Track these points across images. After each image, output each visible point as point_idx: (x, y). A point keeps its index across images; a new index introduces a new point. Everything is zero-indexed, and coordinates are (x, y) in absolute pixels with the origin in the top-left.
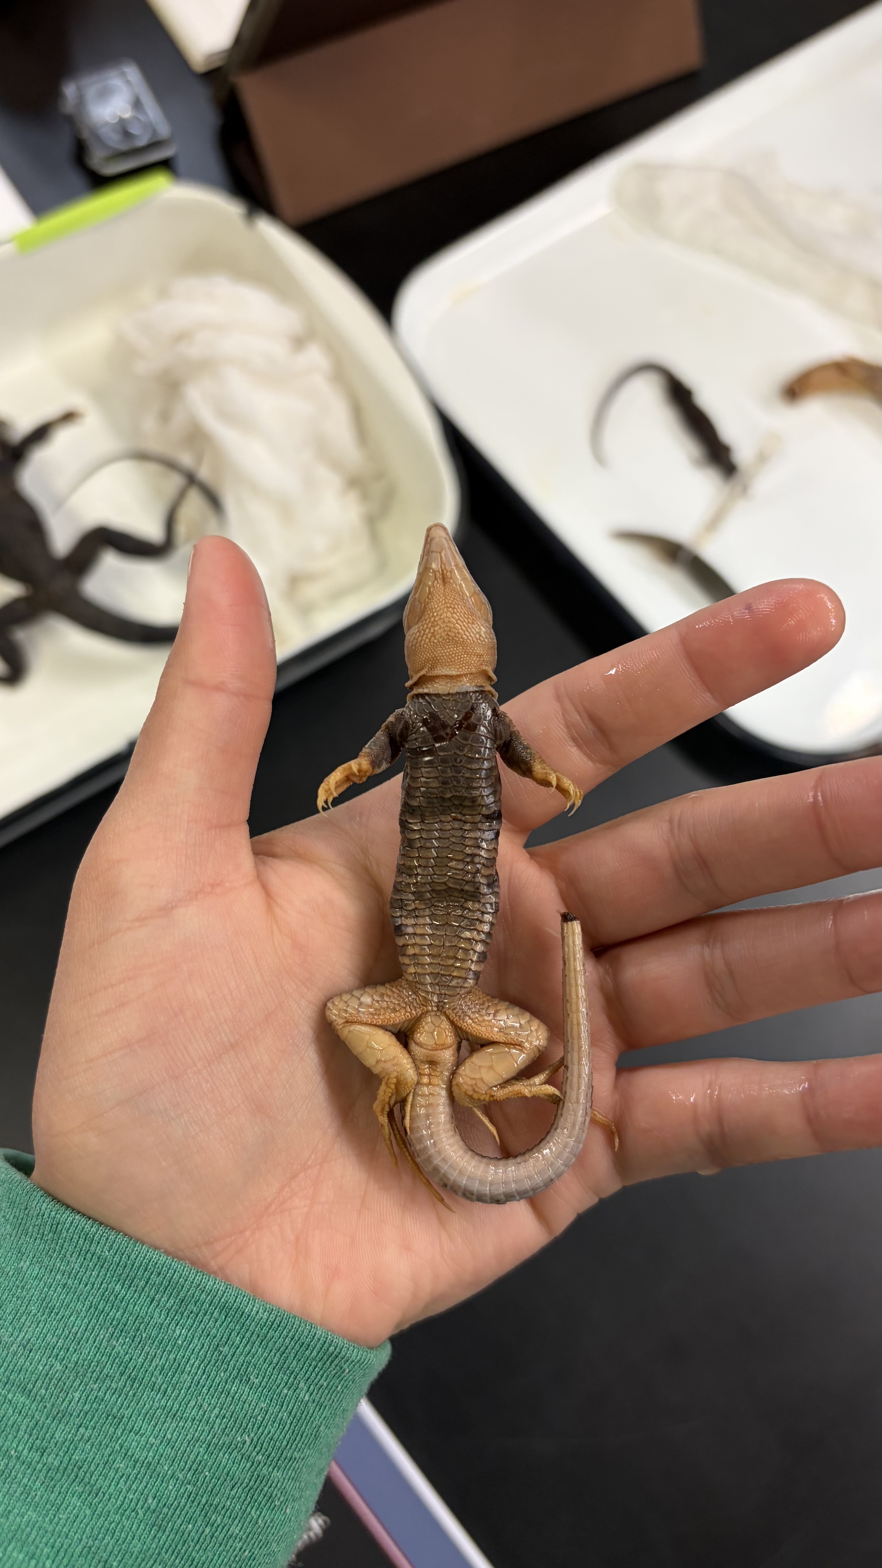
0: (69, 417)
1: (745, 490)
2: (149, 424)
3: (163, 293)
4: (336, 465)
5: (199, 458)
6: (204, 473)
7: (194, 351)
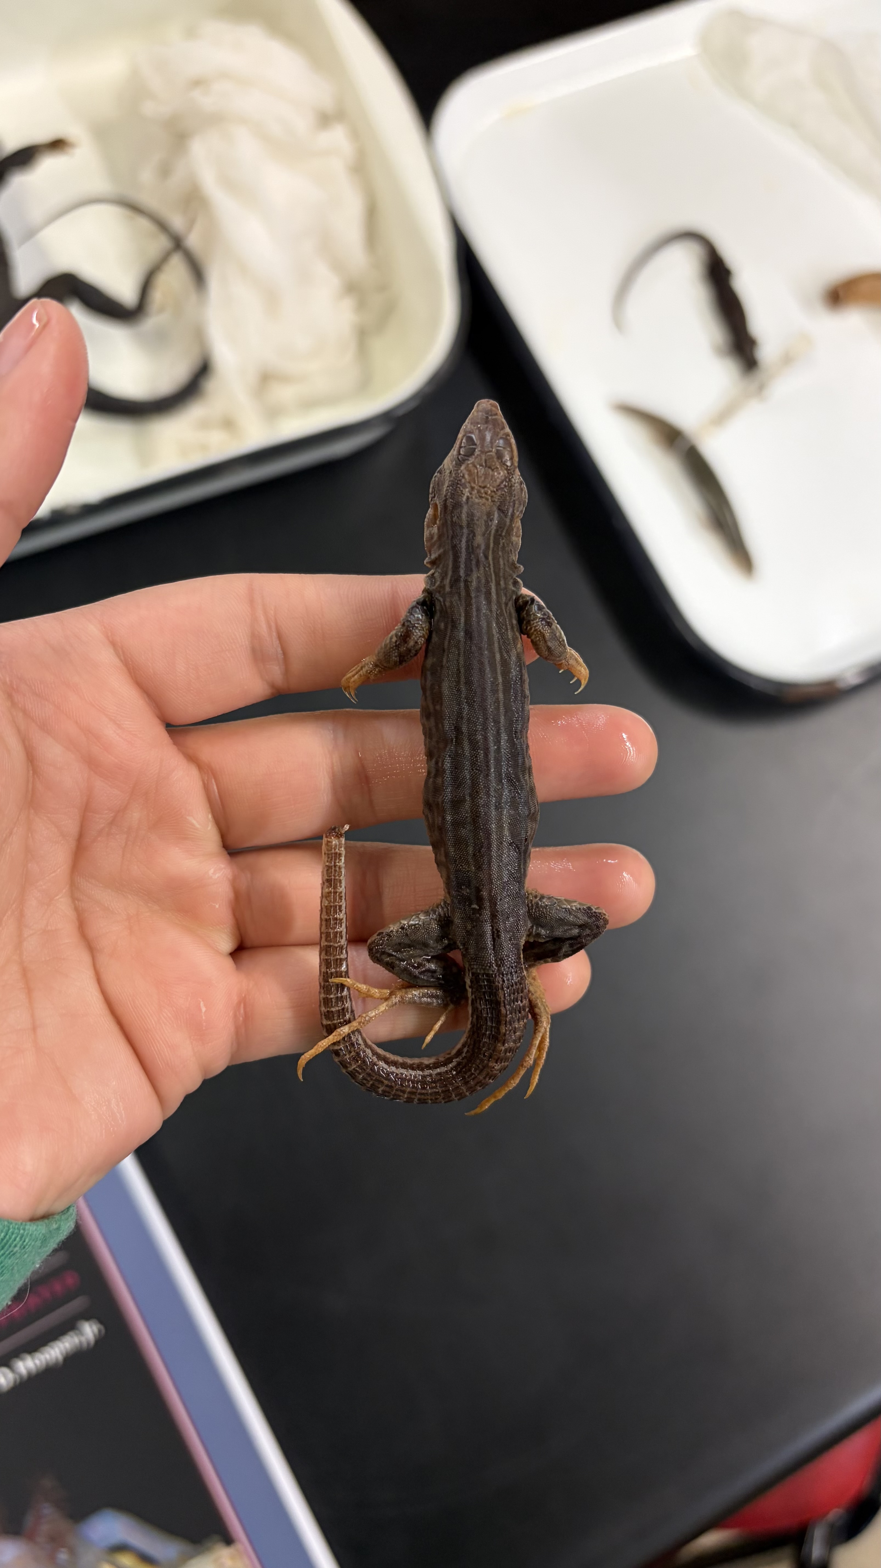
0: (57, 145)
1: (761, 388)
2: (147, 176)
3: (191, 33)
4: (337, 265)
5: (192, 223)
6: (193, 241)
7: (206, 101)
